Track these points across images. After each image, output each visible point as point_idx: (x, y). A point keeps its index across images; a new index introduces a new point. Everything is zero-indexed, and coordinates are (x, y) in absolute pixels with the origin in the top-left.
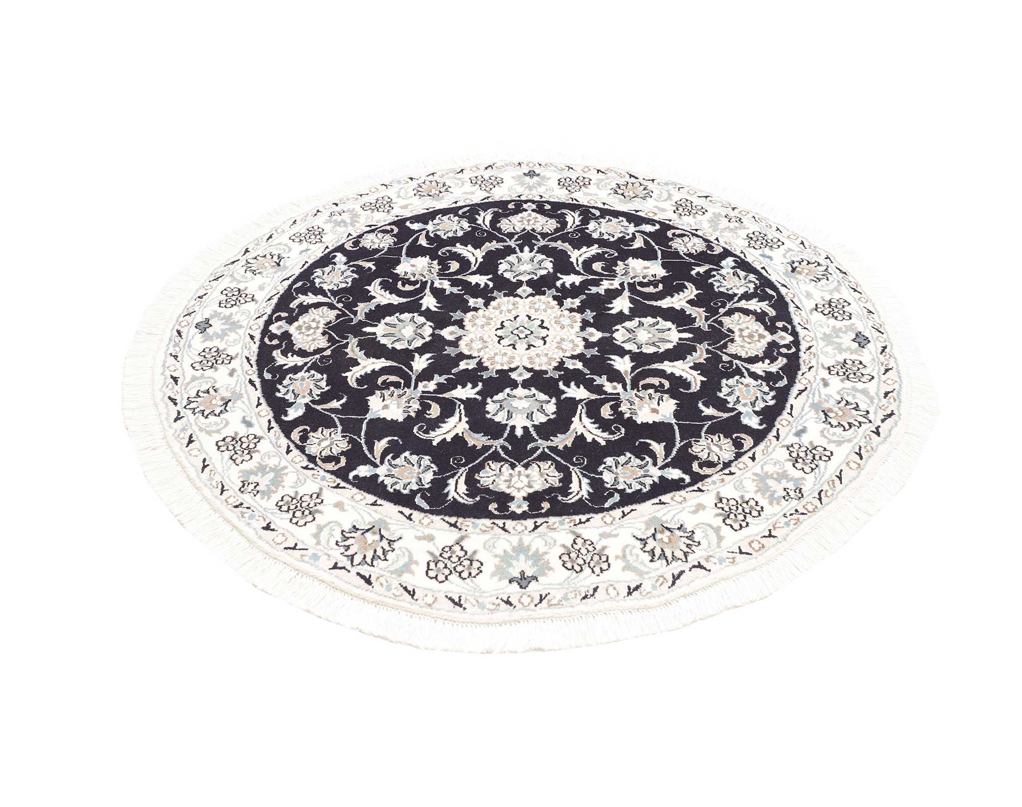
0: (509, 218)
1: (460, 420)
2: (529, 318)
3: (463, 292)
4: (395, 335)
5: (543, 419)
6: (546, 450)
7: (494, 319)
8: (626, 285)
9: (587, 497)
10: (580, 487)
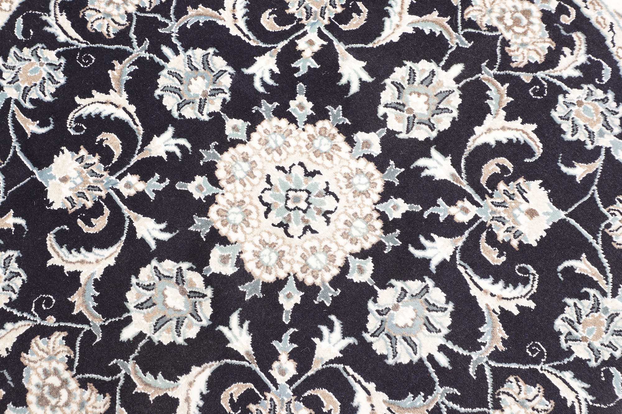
0: (90, 6)
1: (368, 393)
2: (282, 169)
3: (168, 181)
4: (168, 317)
7: (247, 200)
8: (326, 32)
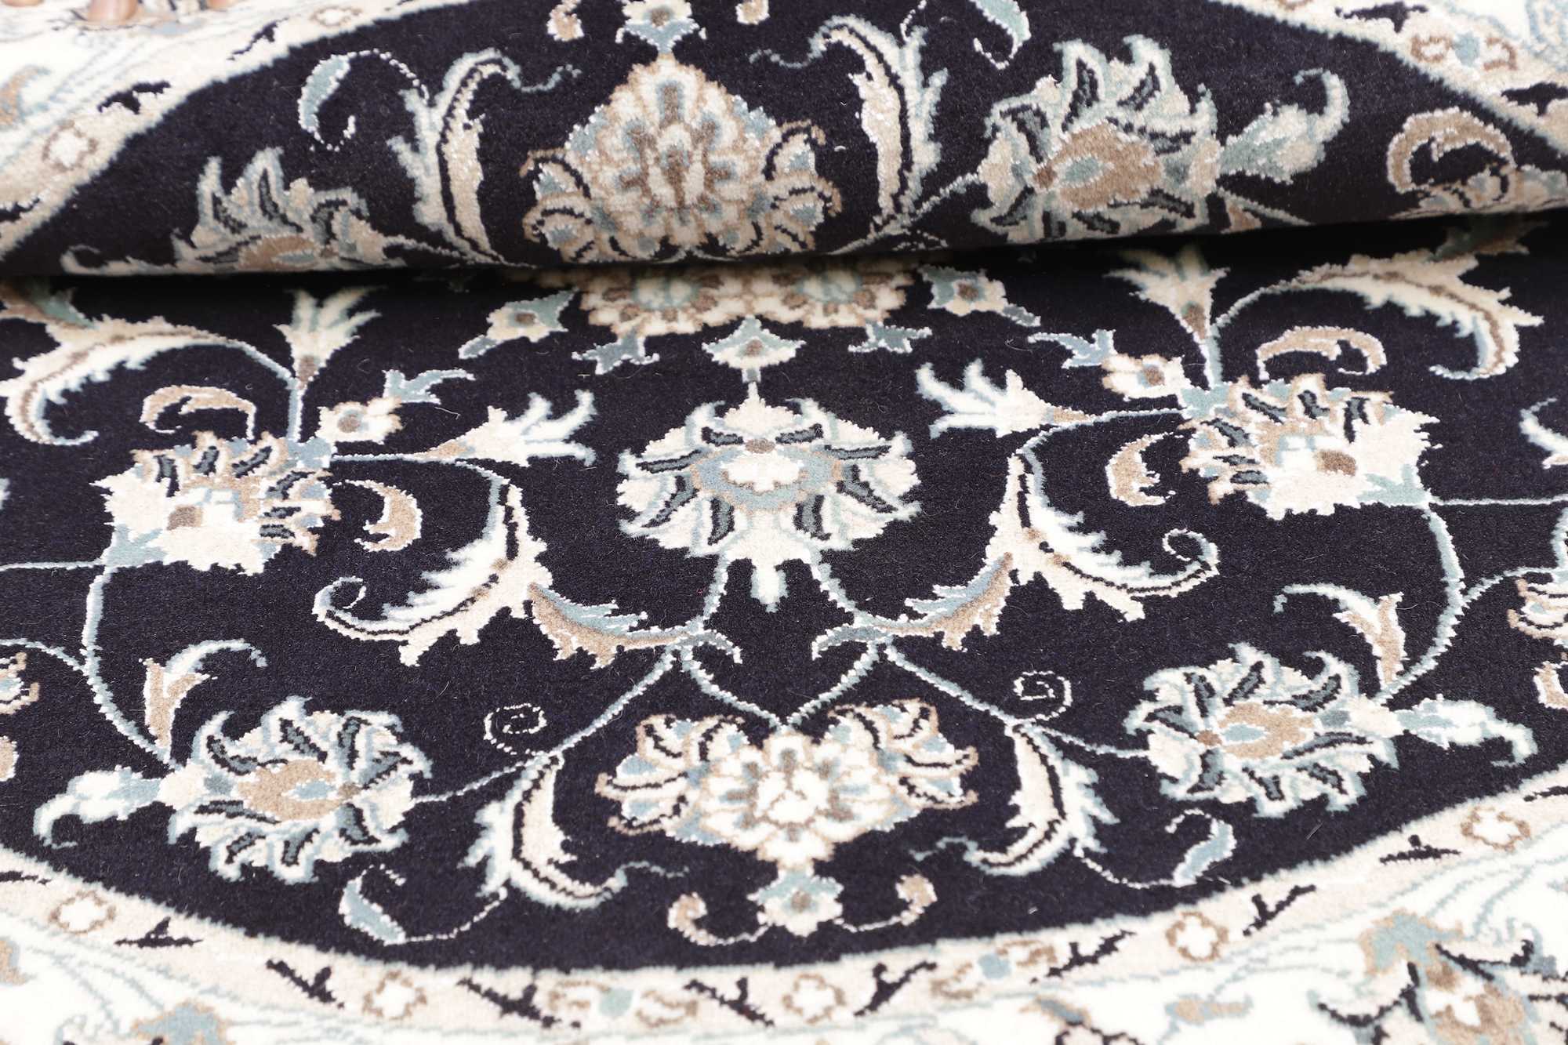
1: (513, 552)
5: (869, 525)
6: (893, 655)
9: (1094, 845)
10: (1058, 804)
